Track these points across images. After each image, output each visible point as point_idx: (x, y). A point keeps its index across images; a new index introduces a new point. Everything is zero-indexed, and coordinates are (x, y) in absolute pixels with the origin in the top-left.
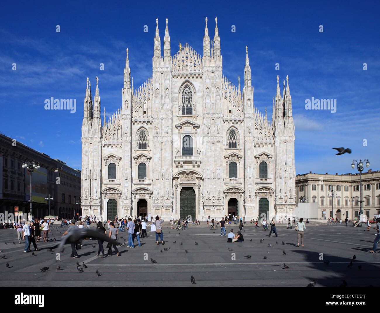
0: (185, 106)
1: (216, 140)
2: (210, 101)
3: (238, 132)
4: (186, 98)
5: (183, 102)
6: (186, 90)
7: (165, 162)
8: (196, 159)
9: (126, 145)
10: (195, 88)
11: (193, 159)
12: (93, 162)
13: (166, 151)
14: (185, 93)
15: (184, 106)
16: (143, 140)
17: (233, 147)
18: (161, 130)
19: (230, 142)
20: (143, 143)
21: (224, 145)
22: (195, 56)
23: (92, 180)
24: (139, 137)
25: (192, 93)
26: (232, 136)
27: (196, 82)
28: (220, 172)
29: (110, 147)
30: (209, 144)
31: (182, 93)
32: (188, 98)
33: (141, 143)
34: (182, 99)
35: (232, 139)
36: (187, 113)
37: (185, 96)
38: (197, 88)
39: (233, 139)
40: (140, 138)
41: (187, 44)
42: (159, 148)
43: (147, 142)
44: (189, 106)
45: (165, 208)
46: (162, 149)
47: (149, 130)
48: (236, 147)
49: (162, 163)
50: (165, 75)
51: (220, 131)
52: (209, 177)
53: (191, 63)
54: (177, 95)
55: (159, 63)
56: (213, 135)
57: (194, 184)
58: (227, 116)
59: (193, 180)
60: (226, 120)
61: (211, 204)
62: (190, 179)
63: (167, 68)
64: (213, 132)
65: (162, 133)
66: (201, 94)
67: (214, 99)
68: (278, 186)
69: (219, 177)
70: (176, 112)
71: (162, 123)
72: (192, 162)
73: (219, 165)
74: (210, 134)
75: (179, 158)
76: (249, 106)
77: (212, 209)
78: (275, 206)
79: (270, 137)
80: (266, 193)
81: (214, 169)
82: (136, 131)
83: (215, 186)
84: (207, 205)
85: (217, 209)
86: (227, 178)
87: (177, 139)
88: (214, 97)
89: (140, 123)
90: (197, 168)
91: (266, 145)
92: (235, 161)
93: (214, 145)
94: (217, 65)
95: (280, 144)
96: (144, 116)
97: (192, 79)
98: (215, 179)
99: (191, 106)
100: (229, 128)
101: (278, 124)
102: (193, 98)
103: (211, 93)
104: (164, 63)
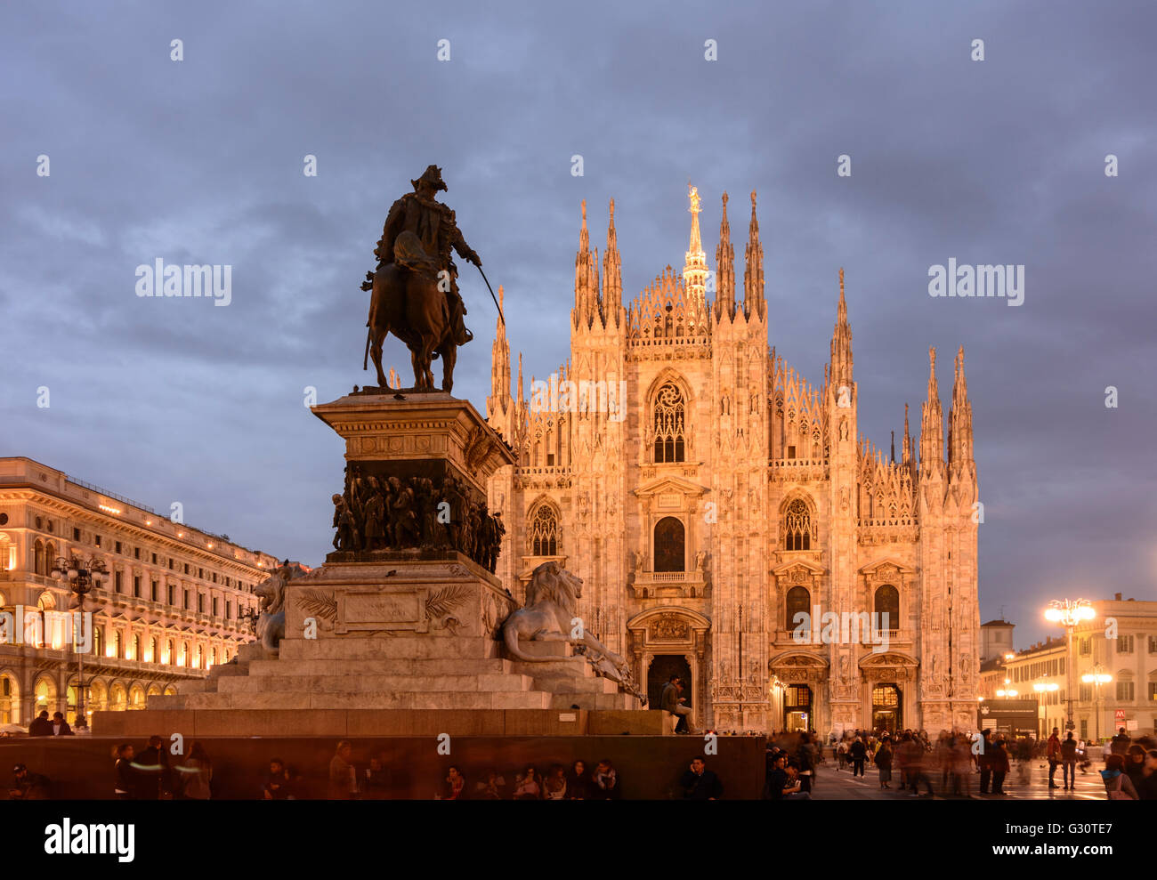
0: (664, 437)
1: (748, 529)
2: (733, 425)
3: (813, 507)
4: (667, 417)
5: (659, 427)
6: (665, 394)
7: (606, 590)
8: (692, 582)
10: (690, 389)
11: (680, 581)
13: (609, 561)
14: (664, 402)
15: (659, 439)
16: (545, 532)
17: (798, 548)
18: (594, 504)
19: (790, 533)
20: (545, 539)
21: (773, 541)
25: (683, 402)
26: (798, 517)
27: (693, 371)
28: (756, 614)
30: (728, 541)
31: (656, 403)
32: (672, 416)
33: (541, 539)
34: (656, 418)
35: (796, 524)
36: (669, 459)
37: (664, 412)
38: (697, 390)
39: (800, 524)
40: (537, 525)
42: (588, 552)
43: (558, 537)
44: (675, 437)
46: (597, 557)
47: (563, 506)
48: (807, 547)
49: (598, 591)
50: (605, 357)
51: (758, 504)
52: (726, 629)
53: (680, 319)
54: (641, 409)
55: (590, 326)
56: (739, 517)
57: (686, 648)
58: (783, 464)
59: (685, 637)
60: (778, 474)
61: (731, 700)
62: (677, 633)
63: (612, 337)
64: (739, 509)
65: (597, 513)
66: (708, 405)
67: (744, 418)
68: (928, 651)
69: (755, 628)
70: (638, 454)
71: (597, 486)
72: (680, 588)
73: (754, 596)
74: (729, 516)
75: (647, 580)
76: (844, 435)
77: (735, 712)
78: (920, 706)
79: (906, 519)
80: (894, 669)
81: (740, 607)
82: (526, 507)
83: (743, 653)
84: (723, 701)
85: (751, 714)
86: (781, 628)
87: (639, 529)
88: (744, 413)
89: (536, 486)
90: (694, 605)
91: (895, 540)
92: (804, 585)
93: (740, 544)
94: (754, 326)
95: (933, 536)
96: (549, 468)
97: (684, 363)
98: (743, 635)
99: (680, 438)
100: (788, 497)
101: (929, 482)
102: (686, 415)
103: (735, 404)
104: (604, 325)
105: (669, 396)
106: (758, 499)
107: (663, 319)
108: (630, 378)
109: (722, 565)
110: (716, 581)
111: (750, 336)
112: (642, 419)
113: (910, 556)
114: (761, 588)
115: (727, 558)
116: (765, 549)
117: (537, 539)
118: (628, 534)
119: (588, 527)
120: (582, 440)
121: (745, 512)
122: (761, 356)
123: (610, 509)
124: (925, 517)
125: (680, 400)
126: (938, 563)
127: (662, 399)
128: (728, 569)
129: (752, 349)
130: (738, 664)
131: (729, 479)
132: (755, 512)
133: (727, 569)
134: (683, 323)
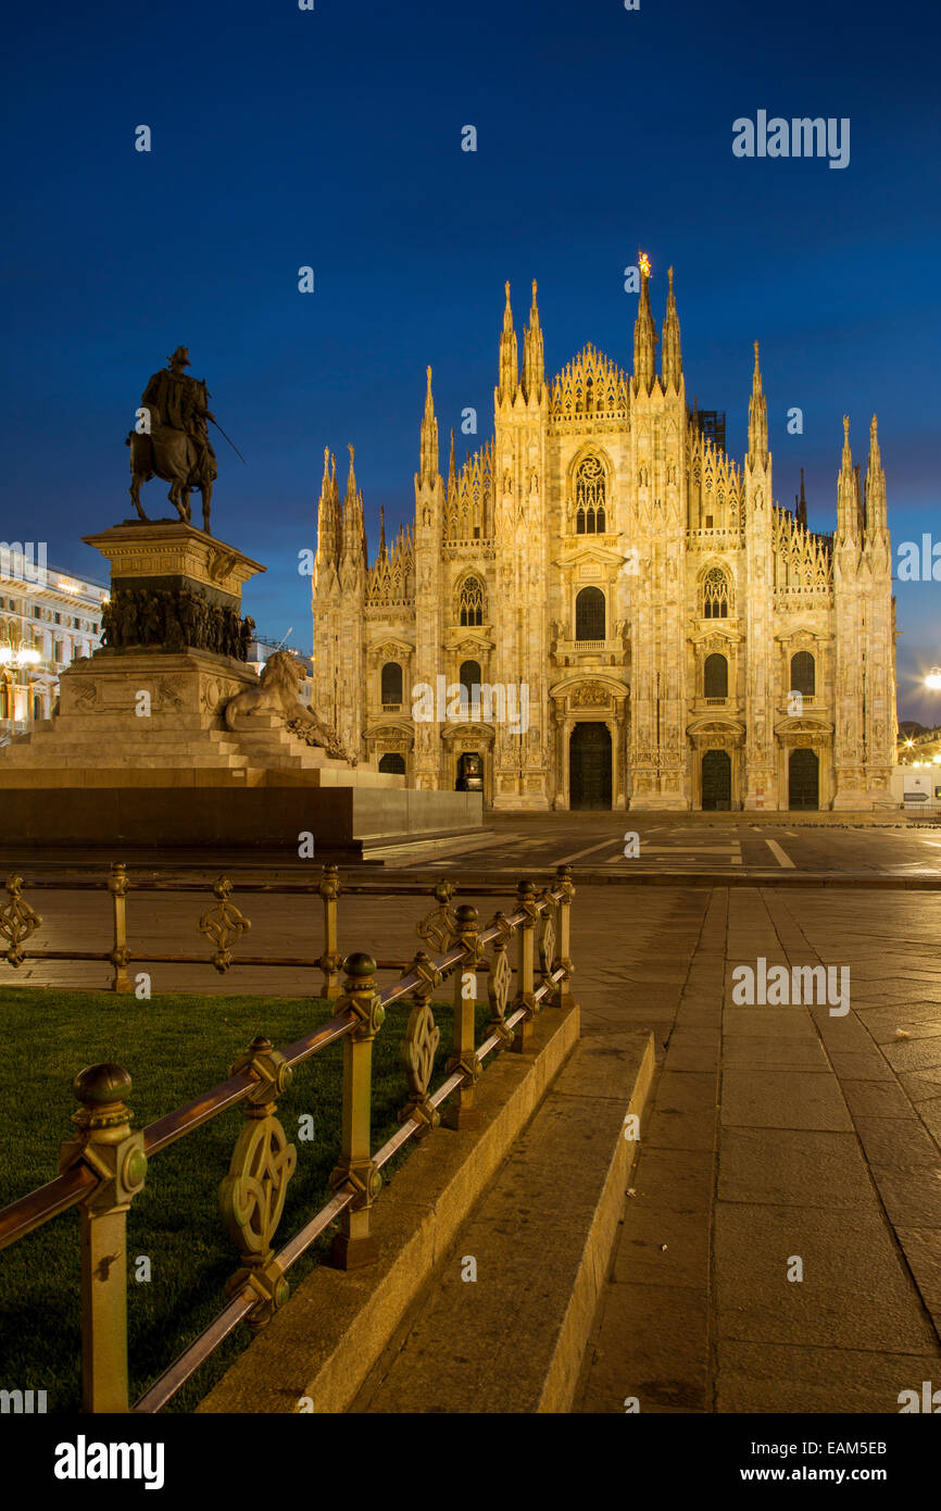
0: (586, 509)
1: (666, 598)
2: (650, 496)
3: (730, 575)
4: (588, 489)
5: (581, 499)
6: (587, 467)
7: (528, 659)
8: (612, 650)
9: (426, 617)
10: (610, 461)
11: (600, 650)
12: (342, 663)
14: (586, 475)
15: (581, 511)
16: (471, 602)
17: (716, 616)
18: (517, 575)
19: (708, 602)
20: (471, 610)
21: (691, 610)
22: (611, 375)
23: (338, 707)
24: (464, 595)
25: (603, 474)
26: (716, 586)
27: (613, 445)
28: (673, 682)
29: (387, 623)
30: (646, 610)
31: (578, 476)
32: (593, 489)
33: (468, 610)
34: (578, 491)
35: (713, 593)
36: (591, 530)
37: (586, 484)
38: (617, 462)
39: (718, 592)
41: (589, 345)
42: (511, 622)
43: (483, 607)
44: (596, 509)
45: (527, 777)
46: (520, 627)
47: (488, 578)
48: (725, 615)
49: (521, 661)
50: (527, 432)
51: (675, 573)
52: (644, 695)
53: (600, 394)
54: (563, 482)
55: (513, 403)
56: (657, 586)
57: (607, 715)
58: (700, 534)
59: (606, 704)
60: (695, 544)
61: (648, 765)
62: (598, 700)
63: (534, 414)
64: (657, 578)
65: (520, 584)
66: (626, 477)
67: (661, 490)
68: (842, 717)
69: (672, 695)
70: (560, 526)
71: (520, 557)
72: (600, 656)
73: (672, 663)
74: (647, 584)
75: (568, 648)
76: (759, 505)
77: (653, 777)
78: (834, 774)
79: (821, 586)
80: (810, 735)
81: (658, 675)
82: (453, 579)
83: (661, 720)
84: (641, 767)
85: (669, 780)
86: (699, 695)
87: (561, 598)
88: (661, 485)
89: (463, 558)
90: (615, 672)
91: (810, 607)
92: (721, 652)
93: (658, 612)
94: (671, 400)
95: (846, 603)
96: (475, 541)
97: (604, 437)
98: (661, 702)
99: (601, 510)
100: (706, 566)
101: (843, 550)
102: (607, 488)
103: (653, 475)
104: (526, 401)
105: (590, 468)
106: (675, 568)
107: (584, 394)
108: (553, 452)
109: (641, 633)
110: (634, 649)
111: (667, 409)
112: (564, 491)
113: (825, 623)
114: (679, 655)
115: (646, 626)
116: (682, 618)
117: (464, 610)
118: (551, 604)
119: (511, 597)
120: (506, 513)
121: (662, 582)
122: (678, 429)
123: (532, 579)
124: (839, 584)
125: (600, 472)
126: (852, 630)
127: (583, 472)
128: (647, 637)
129: (669, 422)
130: (655, 731)
131: (647, 549)
132: (672, 581)
133: (645, 637)
134: (603, 398)
